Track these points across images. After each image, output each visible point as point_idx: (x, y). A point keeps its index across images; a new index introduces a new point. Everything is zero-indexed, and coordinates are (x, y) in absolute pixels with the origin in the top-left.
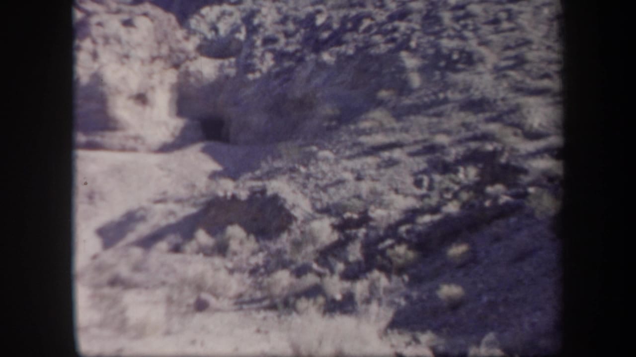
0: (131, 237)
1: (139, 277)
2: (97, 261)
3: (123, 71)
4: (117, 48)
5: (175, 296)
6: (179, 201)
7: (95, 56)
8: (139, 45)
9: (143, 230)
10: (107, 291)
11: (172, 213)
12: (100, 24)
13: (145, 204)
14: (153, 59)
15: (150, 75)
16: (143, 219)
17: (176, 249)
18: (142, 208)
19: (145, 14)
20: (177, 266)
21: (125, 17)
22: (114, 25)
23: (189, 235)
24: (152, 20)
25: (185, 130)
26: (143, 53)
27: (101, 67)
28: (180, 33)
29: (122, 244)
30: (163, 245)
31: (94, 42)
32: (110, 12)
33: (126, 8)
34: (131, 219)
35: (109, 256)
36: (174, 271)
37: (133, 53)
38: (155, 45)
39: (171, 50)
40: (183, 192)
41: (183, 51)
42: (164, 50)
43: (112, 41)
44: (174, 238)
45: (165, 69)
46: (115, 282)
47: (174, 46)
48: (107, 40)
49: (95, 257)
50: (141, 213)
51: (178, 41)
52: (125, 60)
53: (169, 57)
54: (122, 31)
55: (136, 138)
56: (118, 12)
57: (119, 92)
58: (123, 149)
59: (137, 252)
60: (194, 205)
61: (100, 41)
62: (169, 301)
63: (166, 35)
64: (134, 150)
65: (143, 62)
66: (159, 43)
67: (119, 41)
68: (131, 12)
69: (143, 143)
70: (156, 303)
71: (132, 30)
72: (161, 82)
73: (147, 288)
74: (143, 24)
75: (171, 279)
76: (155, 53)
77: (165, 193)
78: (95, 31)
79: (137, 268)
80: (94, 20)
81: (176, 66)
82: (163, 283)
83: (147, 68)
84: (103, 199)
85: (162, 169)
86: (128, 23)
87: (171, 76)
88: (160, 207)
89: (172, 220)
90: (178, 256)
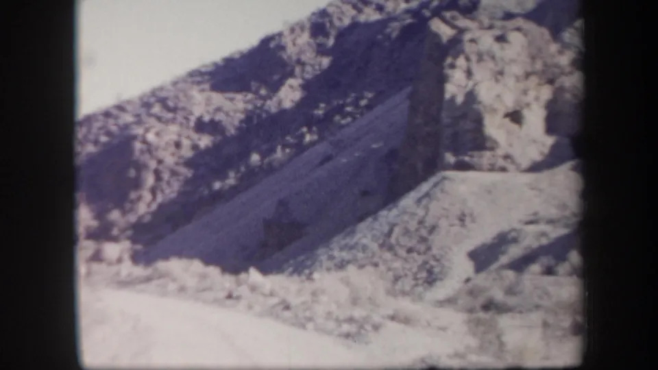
0: (504, 260)
1: (512, 301)
2: (470, 285)
3: (498, 89)
4: (491, 65)
5: (551, 320)
6: (551, 222)
7: (469, 73)
8: (513, 61)
9: (515, 252)
10: (482, 315)
11: (544, 234)
12: (473, 41)
13: (517, 226)
14: (528, 75)
15: (525, 92)
16: (515, 241)
17: (549, 271)
18: (514, 230)
19: (518, 29)
20: (551, 289)
21: (497, 32)
22: (487, 41)
23: (561, 257)
24: (525, 35)
25: (554, 148)
26: (517, 69)
27: (475, 85)
28: (554, 47)
29: (494, 266)
30: (535, 268)
31: (468, 59)
32: (482, 28)
33: (499, 23)
34: (503, 240)
35: (481, 280)
36: (547, 294)
37: (507, 69)
38: (528, 60)
39: (545, 65)
40: (553, 212)
41: (557, 66)
42: (539, 66)
43: (486, 57)
44: (546, 260)
45: (540, 85)
46: (489, 306)
47: (549, 61)
48: (480, 58)
49: (468, 280)
50: (513, 234)
51: (553, 56)
52: (499, 77)
53: (544, 72)
54: (496, 47)
55: (507, 157)
56: (491, 27)
57: (494, 111)
58: (492, 169)
59: (510, 275)
60: (566, 226)
61: (474, 58)
62: (545, 325)
63: (540, 50)
64: (503, 170)
65: (518, 79)
66: (533, 58)
67: (493, 58)
68: (503, 28)
69: (513, 162)
70: (530, 327)
71: (505, 45)
72: (537, 99)
73: (521, 312)
74: (516, 38)
75: (545, 303)
76: (529, 69)
77: (535, 214)
78: (468, 47)
79: (510, 291)
80: (467, 36)
81: (551, 82)
82: (537, 307)
83: (522, 85)
84: (473, 221)
85: (533, 189)
86: (501, 39)
87: (546, 93)
88: (531, 228)
89: (544, 241)
90: (551, 279)
